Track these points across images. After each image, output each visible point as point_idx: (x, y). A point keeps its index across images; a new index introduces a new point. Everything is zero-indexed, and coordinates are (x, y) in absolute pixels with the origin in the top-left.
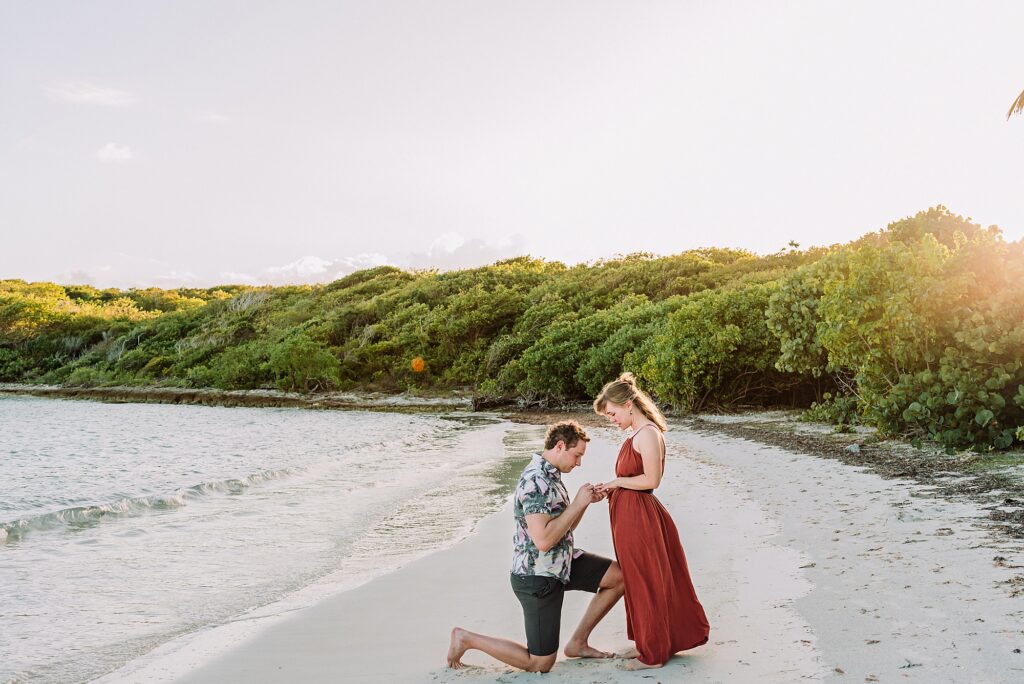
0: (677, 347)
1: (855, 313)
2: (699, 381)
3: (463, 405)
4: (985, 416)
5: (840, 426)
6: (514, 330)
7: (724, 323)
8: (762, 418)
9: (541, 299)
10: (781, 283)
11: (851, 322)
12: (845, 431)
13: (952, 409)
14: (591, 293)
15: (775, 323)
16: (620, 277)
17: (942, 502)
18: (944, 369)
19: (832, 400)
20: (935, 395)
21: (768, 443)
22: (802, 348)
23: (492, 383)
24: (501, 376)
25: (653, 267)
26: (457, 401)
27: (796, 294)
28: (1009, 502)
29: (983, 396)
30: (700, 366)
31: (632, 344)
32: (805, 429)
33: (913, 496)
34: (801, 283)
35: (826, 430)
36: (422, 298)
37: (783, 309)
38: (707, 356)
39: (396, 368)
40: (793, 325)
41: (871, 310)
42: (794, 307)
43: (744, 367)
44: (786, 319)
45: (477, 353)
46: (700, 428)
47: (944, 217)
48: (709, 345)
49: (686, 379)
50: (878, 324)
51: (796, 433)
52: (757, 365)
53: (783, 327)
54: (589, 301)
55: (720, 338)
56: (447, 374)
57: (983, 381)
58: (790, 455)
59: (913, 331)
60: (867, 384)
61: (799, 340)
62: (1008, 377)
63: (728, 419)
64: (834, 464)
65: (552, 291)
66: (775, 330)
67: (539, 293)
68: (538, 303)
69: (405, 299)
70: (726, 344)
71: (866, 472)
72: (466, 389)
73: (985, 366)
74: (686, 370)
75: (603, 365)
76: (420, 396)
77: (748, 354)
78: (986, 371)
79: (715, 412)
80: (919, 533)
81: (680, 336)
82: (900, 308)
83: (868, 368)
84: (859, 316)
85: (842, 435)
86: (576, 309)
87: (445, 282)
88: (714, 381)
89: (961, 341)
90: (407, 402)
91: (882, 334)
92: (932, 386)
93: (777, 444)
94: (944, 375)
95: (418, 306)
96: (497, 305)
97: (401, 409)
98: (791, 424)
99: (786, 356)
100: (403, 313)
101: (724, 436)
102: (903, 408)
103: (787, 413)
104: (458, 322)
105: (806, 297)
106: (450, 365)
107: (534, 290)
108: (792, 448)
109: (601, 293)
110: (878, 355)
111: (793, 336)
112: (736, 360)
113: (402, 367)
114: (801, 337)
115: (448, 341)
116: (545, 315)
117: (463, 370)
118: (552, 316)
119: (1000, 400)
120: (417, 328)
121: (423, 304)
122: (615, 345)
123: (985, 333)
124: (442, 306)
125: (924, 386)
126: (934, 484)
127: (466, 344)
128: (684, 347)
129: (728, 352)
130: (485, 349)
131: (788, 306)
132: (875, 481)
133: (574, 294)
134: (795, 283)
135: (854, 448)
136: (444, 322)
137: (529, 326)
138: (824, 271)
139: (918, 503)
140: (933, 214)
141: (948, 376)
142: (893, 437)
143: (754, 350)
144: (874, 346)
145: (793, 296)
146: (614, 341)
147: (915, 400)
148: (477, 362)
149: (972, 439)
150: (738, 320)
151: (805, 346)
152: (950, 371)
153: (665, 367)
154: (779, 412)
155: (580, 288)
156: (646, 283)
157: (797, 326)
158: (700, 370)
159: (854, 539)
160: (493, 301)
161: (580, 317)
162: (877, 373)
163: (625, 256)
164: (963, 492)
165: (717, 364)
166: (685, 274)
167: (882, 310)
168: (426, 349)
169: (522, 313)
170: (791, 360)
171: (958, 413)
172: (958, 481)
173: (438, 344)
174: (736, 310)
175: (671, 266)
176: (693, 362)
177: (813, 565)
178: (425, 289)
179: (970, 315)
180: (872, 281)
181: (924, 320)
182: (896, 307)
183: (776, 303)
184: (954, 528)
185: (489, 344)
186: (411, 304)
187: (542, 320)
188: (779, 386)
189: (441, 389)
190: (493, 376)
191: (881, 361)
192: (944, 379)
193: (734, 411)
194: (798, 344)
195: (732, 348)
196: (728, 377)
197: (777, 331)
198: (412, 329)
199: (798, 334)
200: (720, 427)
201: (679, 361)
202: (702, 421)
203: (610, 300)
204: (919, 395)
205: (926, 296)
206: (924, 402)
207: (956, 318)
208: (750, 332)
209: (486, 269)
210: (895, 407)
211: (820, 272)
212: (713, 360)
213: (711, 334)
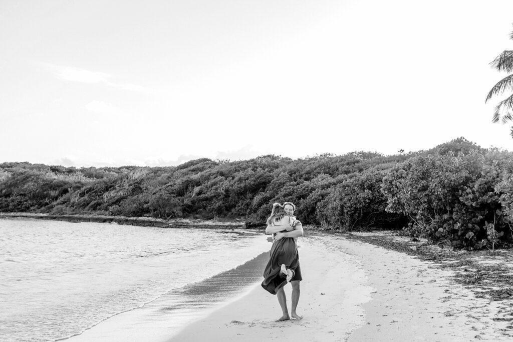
0: (341, 200)
1: (416, 187)
2: (352, 216)
3: (241, 226)
4: (471, 234)
5: (413, 238)
6: (266, 190)
7: (364, 189)
8: (380, 234)
9: (279, 175)
10: (388, 172)
11: (414, 191)
12: (415, 240)
13: (457, 231)
14: (303, 172)
15: (385, 190)
16: (317, 165)
17: (440, 270)
18: (454, 213)
19: (412, 226)
20: (450, 225)
21: (378, 245)
22: (397, 202)
23: (254, 215)
24: (259, 212)
25: (333, 161)
26: (238, 224)
27: (394, 177)
28: (466, 270)
29: (470, 225)
30: (352, 209)
31: (320, 198)
32: (399, 239)
33: (429, 268)
34: (397, 172)
35: (407, 240)
36: (222, 174)
37: (389, 184)
38: (356, 204)
39: (209, 207)
40: (393, 191)
41: (423, 186)
42: (394, 183)
43: (373, 210)
44: (390, 189)
45: (248, 201)
46: (350, 238)
47: (464, 142)
48: (357, 199)
49: (345, 215)
50: (427, 192)
51: (394, 241)
52: (379, 209)
53: (389, 192)
54: (302, 176)
55: (362, 196)
56: (233, 210)
57: (471, 219)
58: (386, 251)
59: (442, 196)
60: (422, 219)
61: (396, 198)
62: (482, 217)
63: (365, 234)
64: (404, 254)
65: (284, 171)
66: (385, 193)
67: (278, 172)
68: (277, 177)
69: (213, 174)
70: (365, 199)
71: (415, 258)
72: (242, 218)
73: (472, 212)
74: (345, 211)
75: (307, 208)
76: (220, 221)
77: (375, 204)
78: (472, 215)
79: (359, 231)
80: (422, 281)
81: (343, 195)
82: (436, 185)
83: (422, 212)
84: (418, 188)
85: (413, 242)
86: (295, 181)
87: (234, 167)
88: (359, 216)
89: (462, 201)
90: (214, 224)
91: (428, 197)
92: (449, 221)
93: (382, 246)
94: (454, 216)
95: (220, 177)
96: (258, 178)
97: (211, 227)
98: (393, 237)
99: (390, 206)
100: (213, 181)
101: (360, 242)
102: (436, 230)
103: (393, 231)
104: (239, 186)
105: (399, 178)
106: (235, 206)
107: (276, 171)
108: (388, 248)
109: (308, 173)
110: (426, 206)
111: (393, 196)
112: (369, 206)
113: (212, 207)
114: (397, 196)
115: (234, 195)
116: (280, 183)
117: (241, 209)
118: (284, 184)
119: (477, 227)
120: (219, 189)
121: (223, 177)
122: (313, 198)
123: (471, 197)
124: (231, 178)
125: (446, 221)
126: (440, 263)
127: (242, 197)
128: (345, 200)
129: (365, 202)
130: (252, 199)
131: (391, 182)
132: (418, 262)
133: (295, 173)
134: (395, 172)
135: (414, 248)
136: (232, 186)
137: (273, 188)
138: (407, 167)
139: (429, 271)
140: (459, 141)
141: (456, 216)
142: (434, 243)
143: (378, 202)
144: (425, 202)
145: (393, 178)
146: (312, 196)
147: (442, 227)
148: (247, 205)
149: (465, 245)
150: (371, 187)
151: (398, 201)
152: (457, 214)
153: (336, 209)
154: (389, 231)
155: (298, 170)
156: (329, 168)
157: (395, 192)
158: (352, 211)
159: (397, 284)
160: (256, 176)
161: (298, 184)
162: (426, 214)
163: (319, 155)
164: (450, 267)
165: (360, 208)
166: (348, 164)
167: (428, 186)
168: (223, 198)
169: (270, 182)
170: (392, 208)
171: (459, 233)
172: (451, 262)
173: (229, 196)
174: (370, 183)
175: (342, 160)
176: (349, 207)
177: (375, 292)
178: (224, 170)
179: (466, 190)
180: (423, 173)
181: (447, 192)
182: (434, 185)
183: (386, 180)
184: (437, 280)
185: (254, 196)
186: (217, 177)
187: (279, 185)
188: (389, 220)
189: (230, 218)
190: (255, 212)
191: (428, 209)
192: (454, 218)
193: (368, 230)
194: (395, 200)
195: (367, 201)
196: (366, 214)
197: (386, 194)
198: (217, 189)
199: (395, 195)
200: (359, 238)
201: (342, 207)
202: (352, 235)
203: (312, 176)
204: (443, 225)
205: (446, 181)
206: (445, 228)
207: (460, 191)
208: (376, 193)
209: (253, 160)
210: (433, 230)
211: (405, 167)
212: (358, 206)
213: (358, 194)
